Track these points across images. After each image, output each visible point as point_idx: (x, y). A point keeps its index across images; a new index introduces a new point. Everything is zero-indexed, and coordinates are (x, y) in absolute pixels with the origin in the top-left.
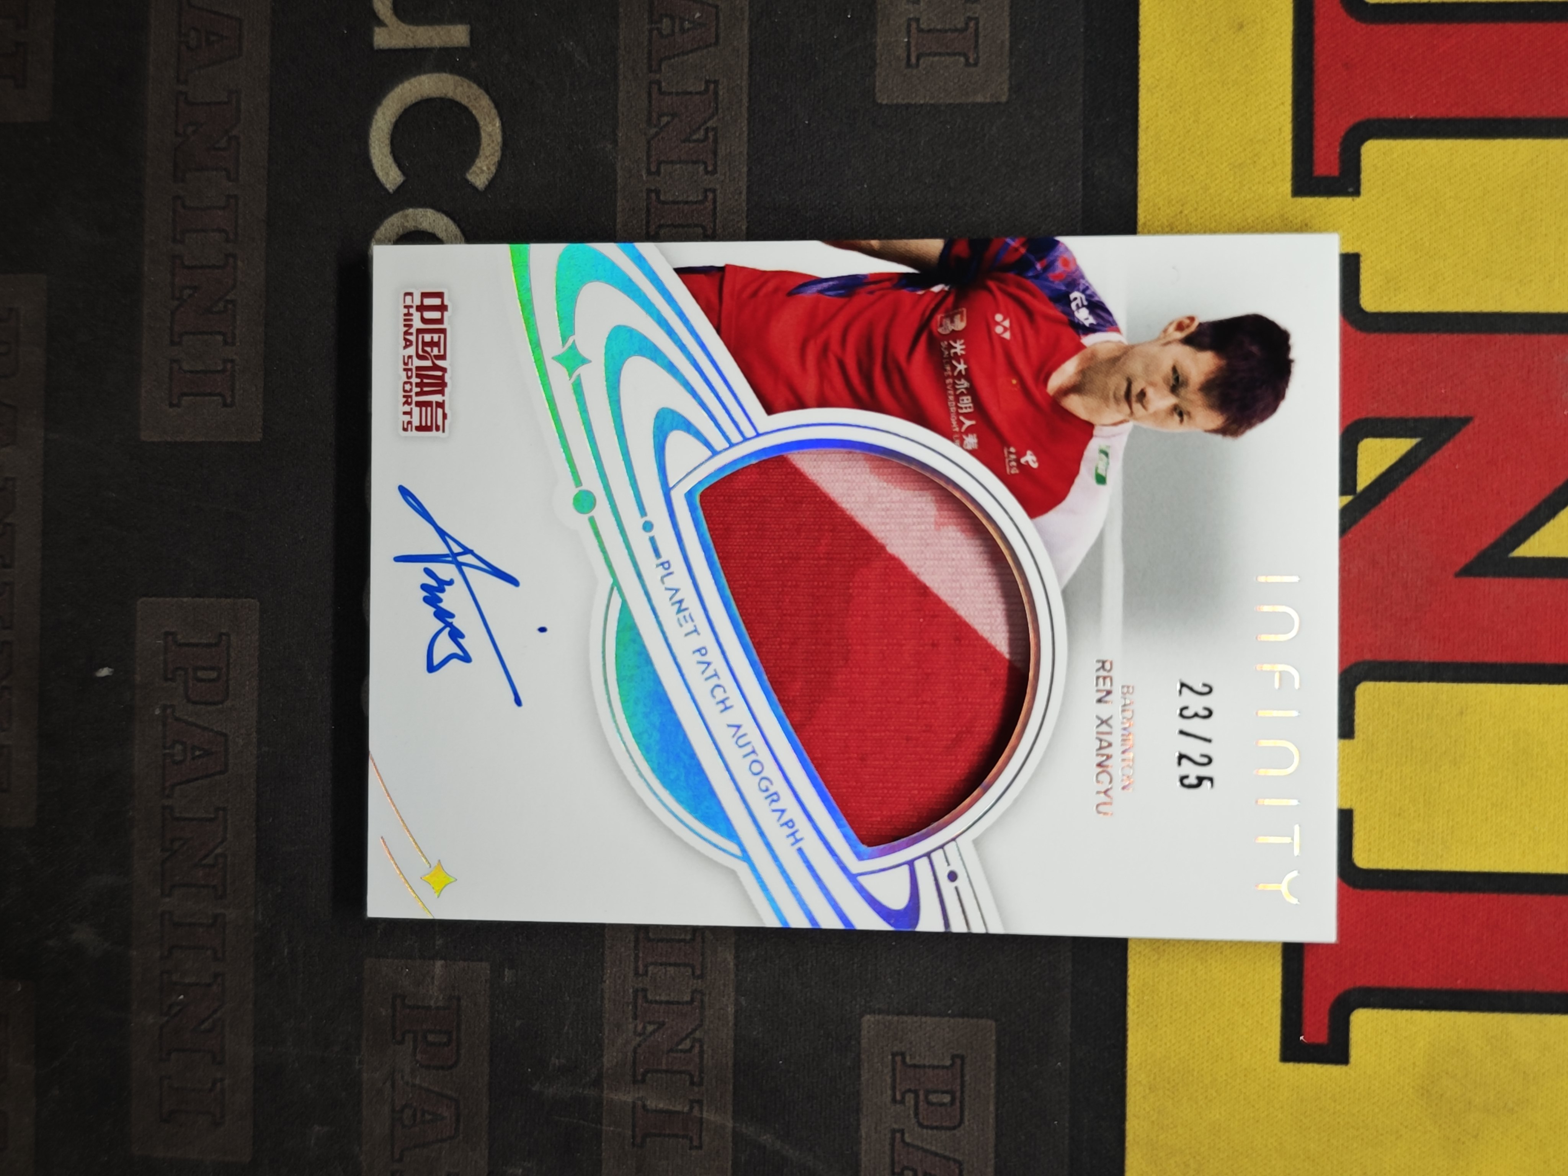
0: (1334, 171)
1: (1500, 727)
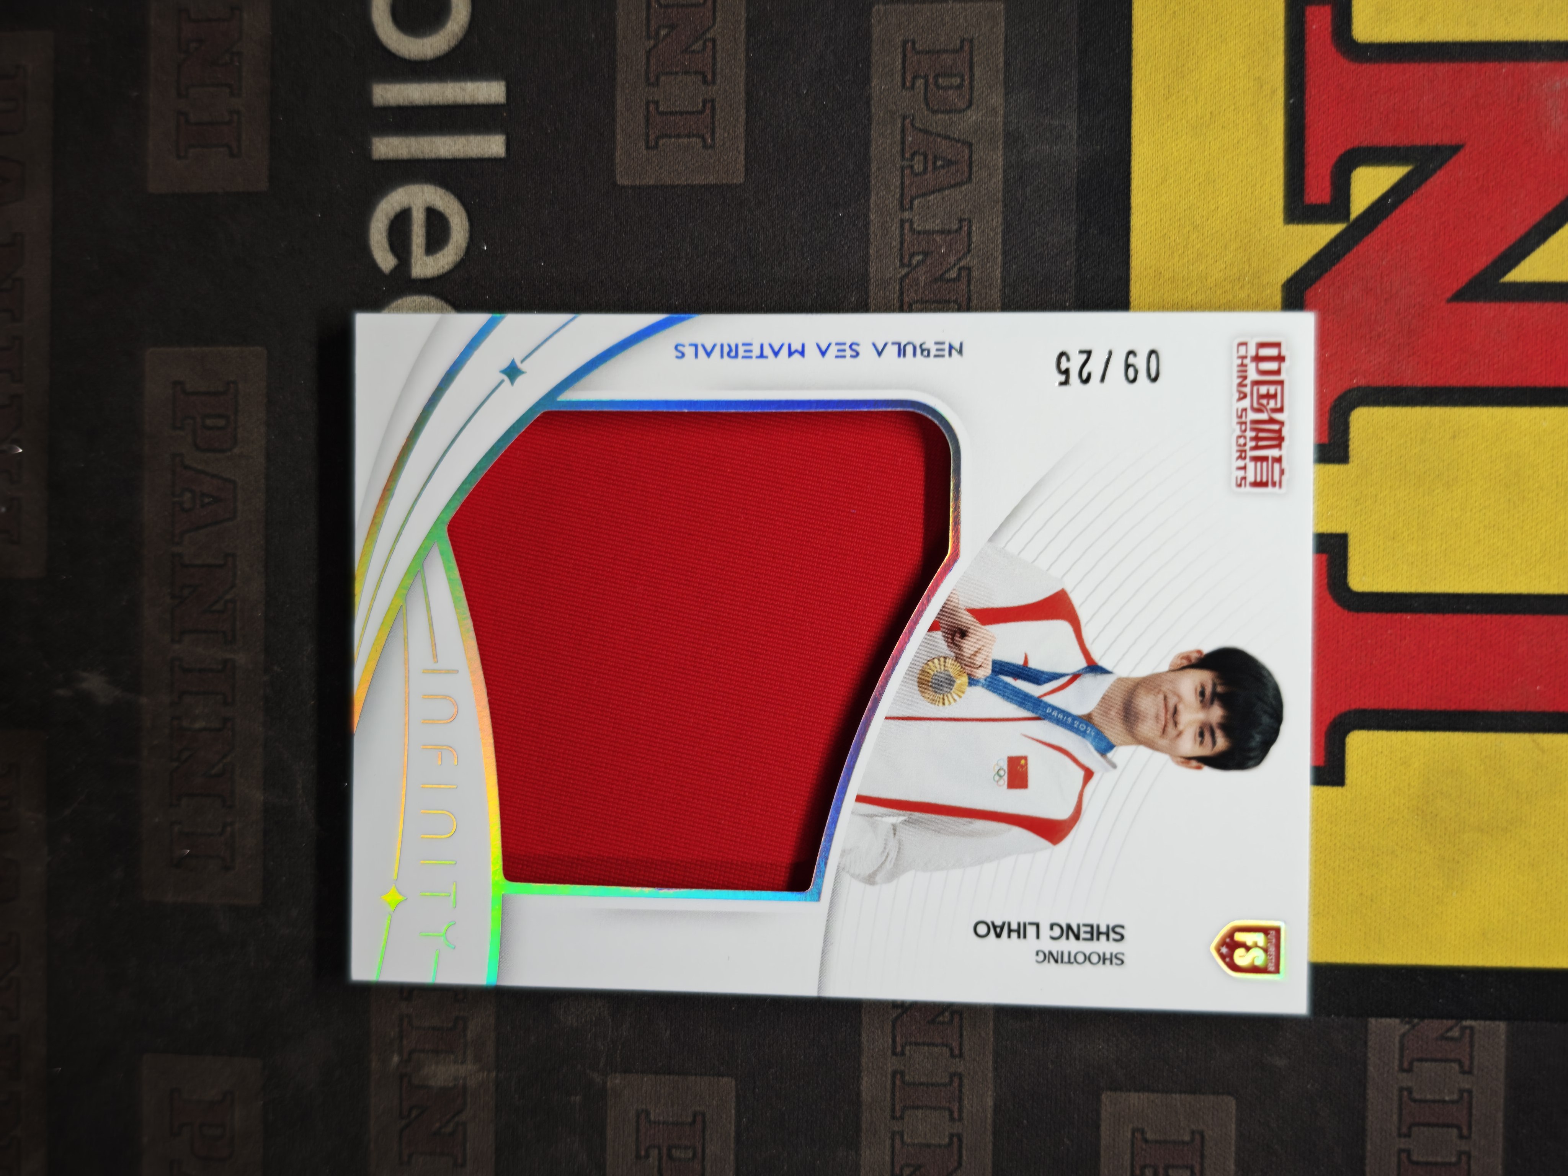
1: (1492, 450)
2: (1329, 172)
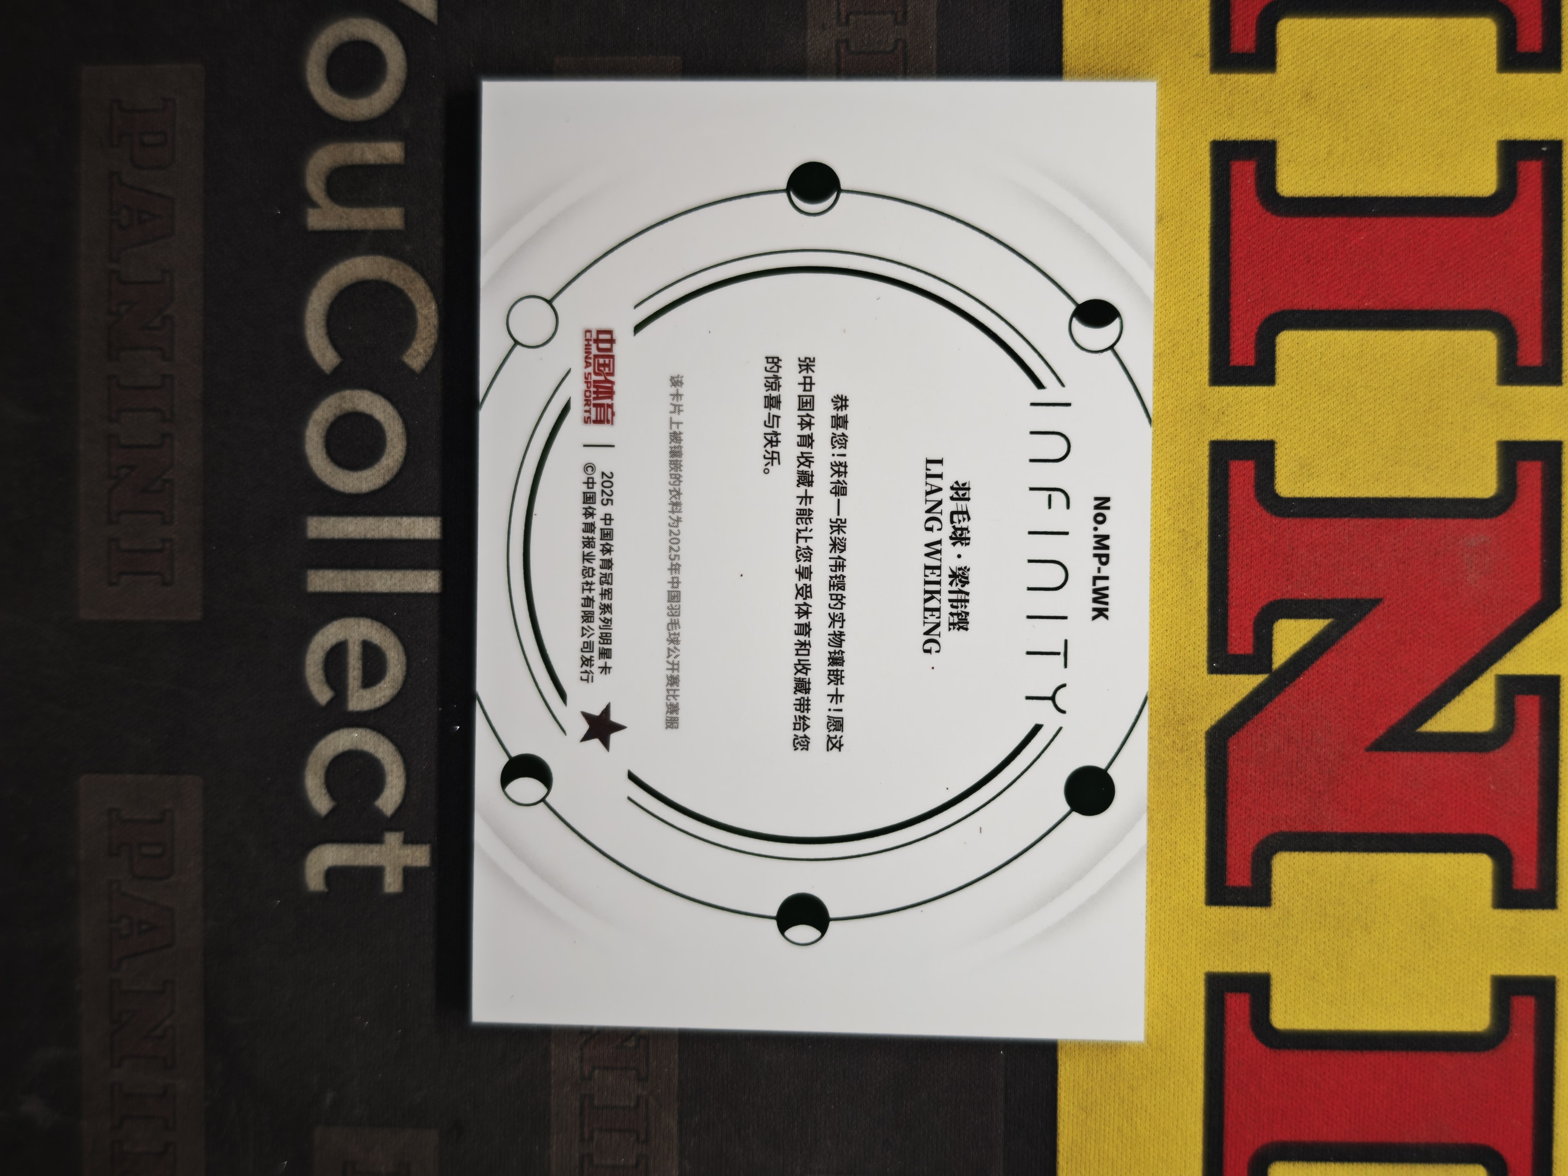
0: (1251, 361)
1: (1408, 894)
2: (1252, 623)
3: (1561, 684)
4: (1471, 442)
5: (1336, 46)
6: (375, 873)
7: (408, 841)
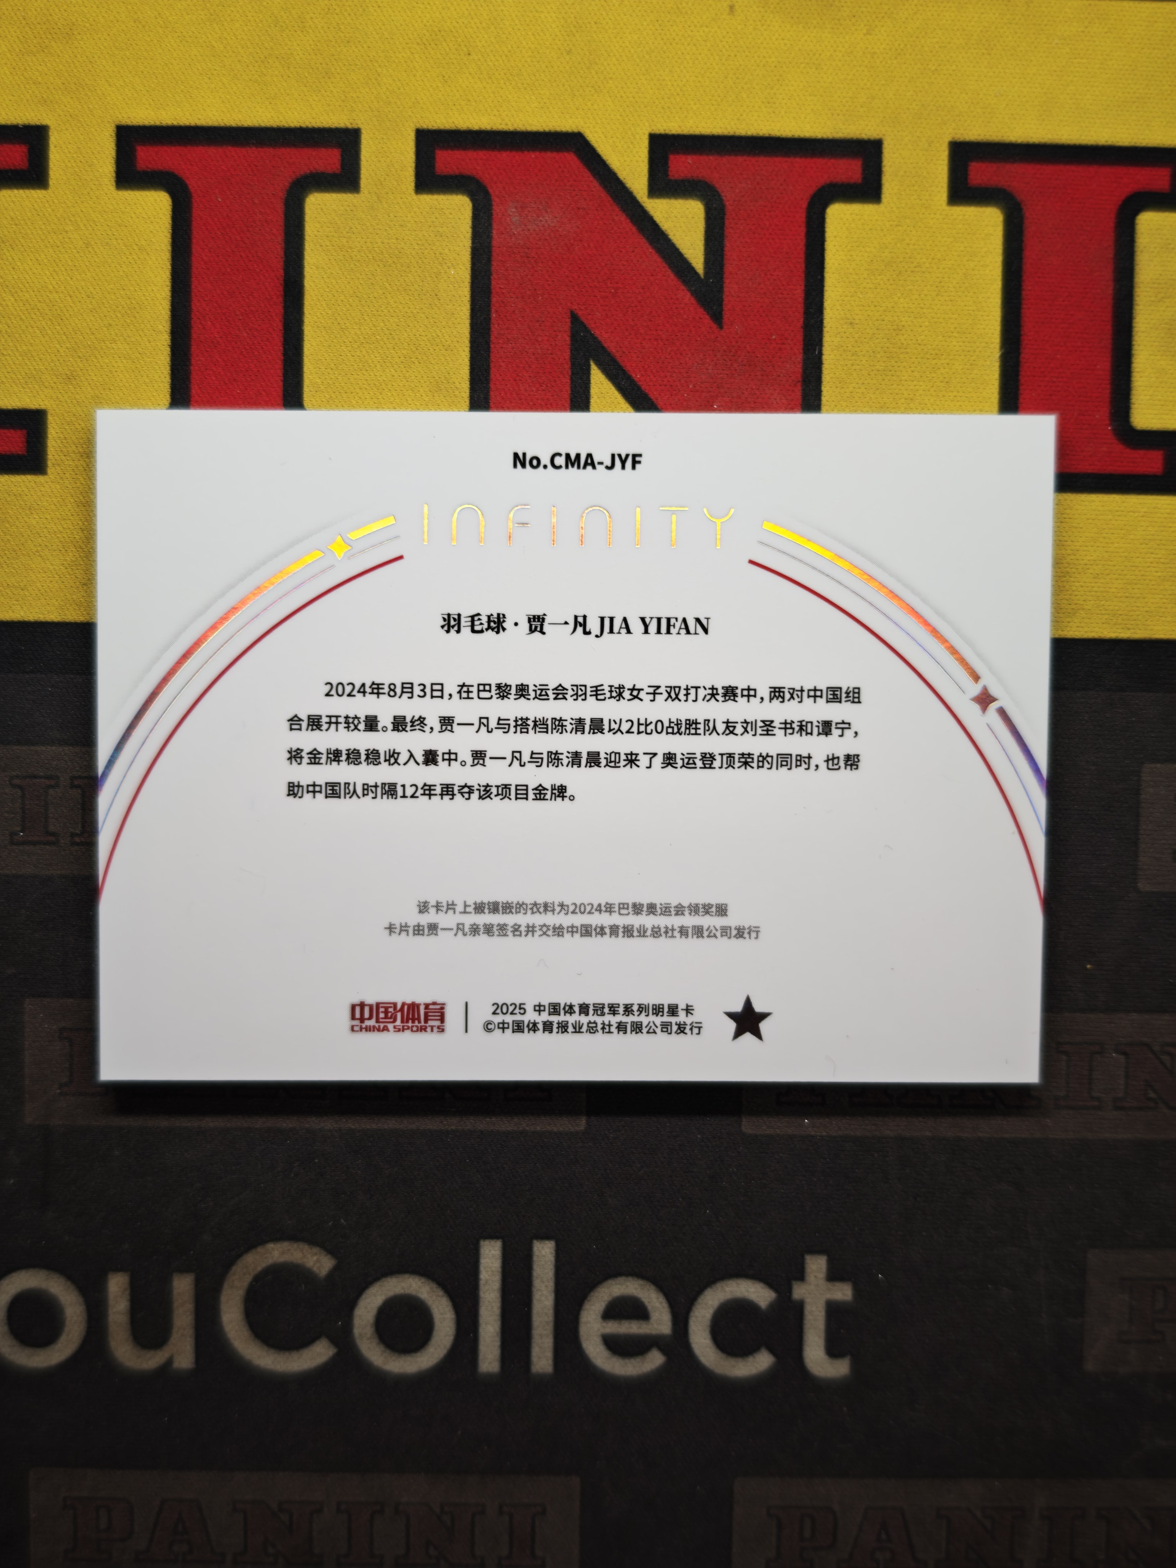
1: (865, 288)
3: (658, 132)
4: (417, 220)
5: (20, 350)
6: (833, 1310)
7: (801, 1276)
